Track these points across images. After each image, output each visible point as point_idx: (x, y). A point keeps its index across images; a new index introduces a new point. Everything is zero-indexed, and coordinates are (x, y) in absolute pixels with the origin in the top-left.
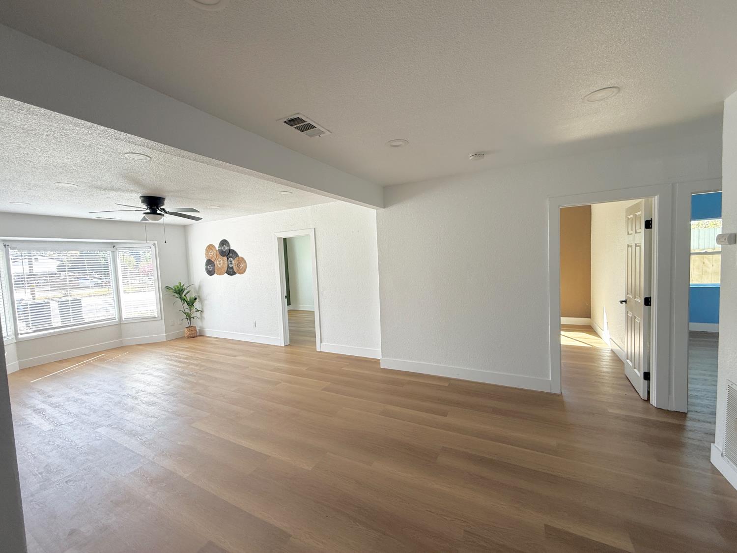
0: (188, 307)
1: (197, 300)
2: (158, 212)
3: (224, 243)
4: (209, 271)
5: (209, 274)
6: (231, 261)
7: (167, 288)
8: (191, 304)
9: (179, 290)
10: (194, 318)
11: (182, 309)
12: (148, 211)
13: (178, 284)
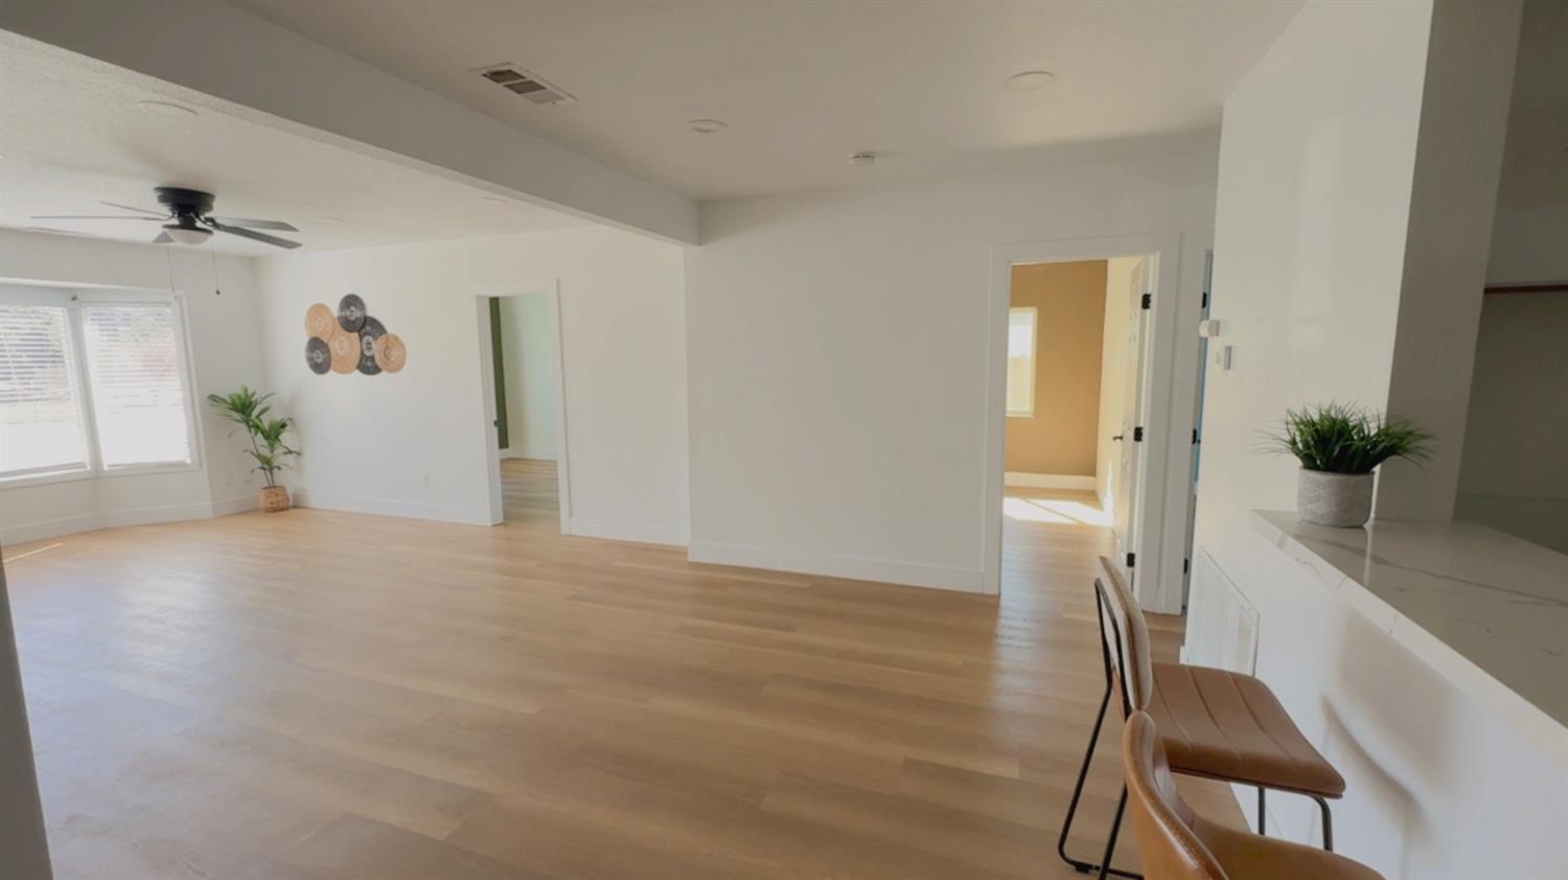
0: (265, 442)
1: (287, 428)
2: (199, 224)
3: (351, 301)
4: (316, 363)
5: (316, 371)
6: (369, 343)
7: (213, 398)
8: (273, 434)
9: (243, 405)
10: (279, 468)
11: (252, 447)
12: (175, 222)
13: (239, 391)
